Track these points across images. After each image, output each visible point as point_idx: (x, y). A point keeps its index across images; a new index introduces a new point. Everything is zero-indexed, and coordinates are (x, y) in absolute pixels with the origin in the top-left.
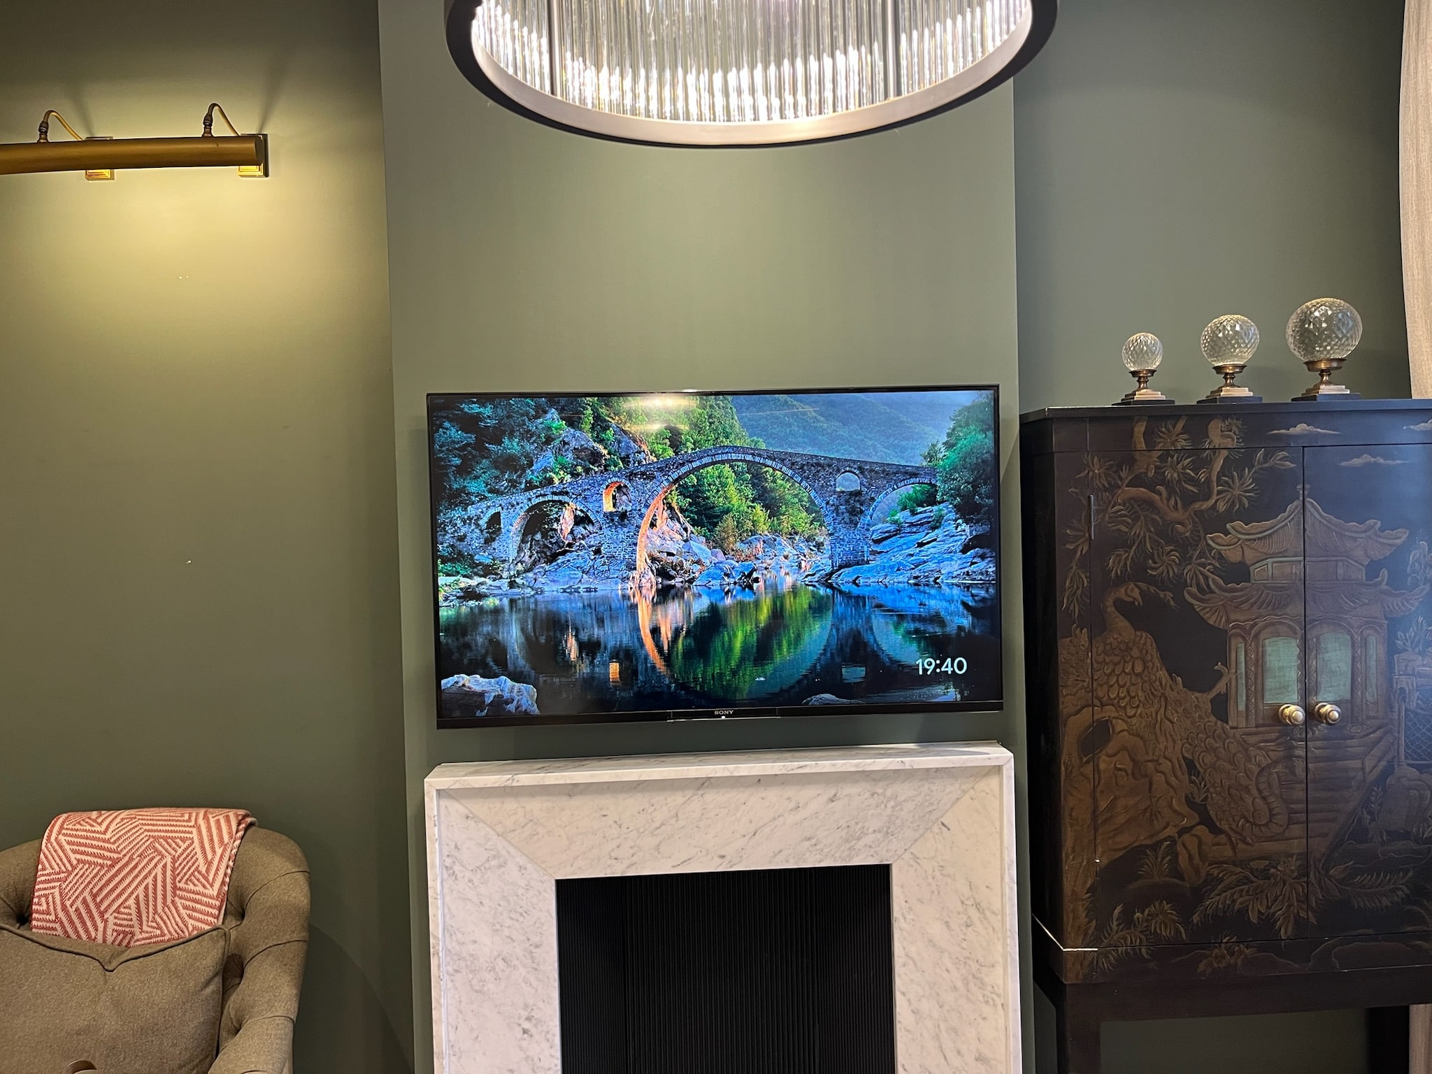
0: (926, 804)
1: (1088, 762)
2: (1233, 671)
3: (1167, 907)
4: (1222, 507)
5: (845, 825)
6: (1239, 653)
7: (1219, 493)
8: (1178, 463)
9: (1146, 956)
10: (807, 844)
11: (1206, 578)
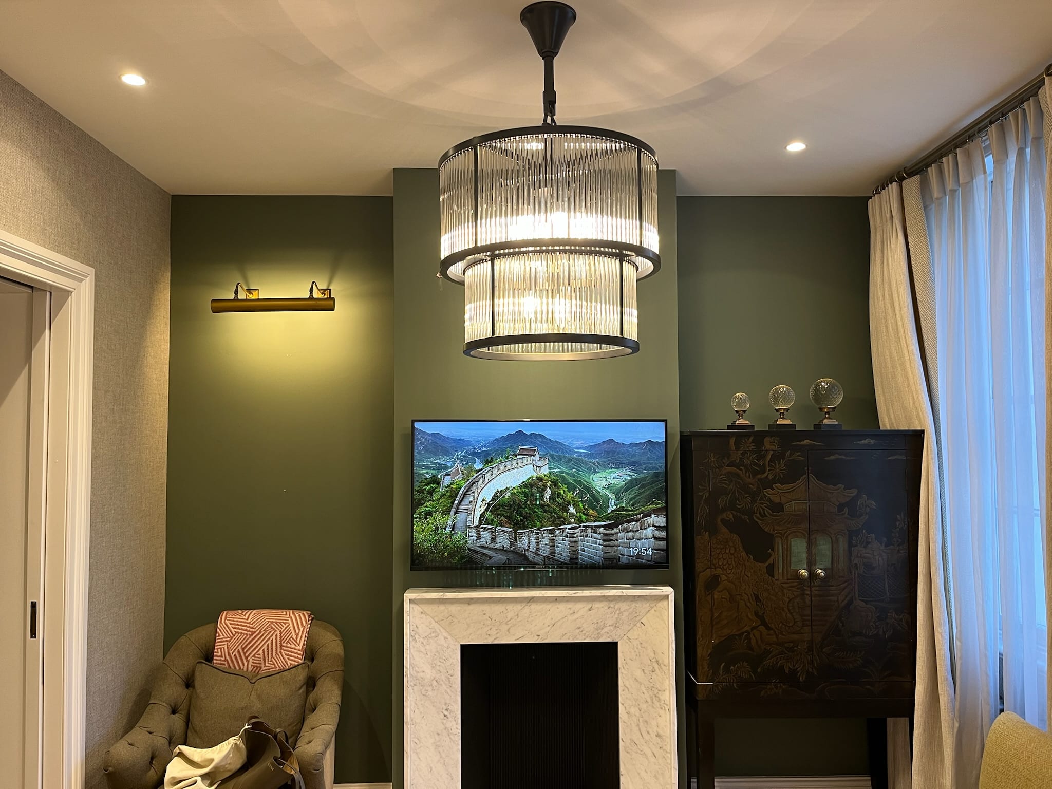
0: (634, 613)
1: (708, 595)
2: (776, 553)
3: (746, 664)
4: (770, 477)
5: (596, 622)
6: (779, 545)
7: (769, 470)
8: (750, 457)
9: (736, 688)
10: (578, 631)
11: (764, 510)
